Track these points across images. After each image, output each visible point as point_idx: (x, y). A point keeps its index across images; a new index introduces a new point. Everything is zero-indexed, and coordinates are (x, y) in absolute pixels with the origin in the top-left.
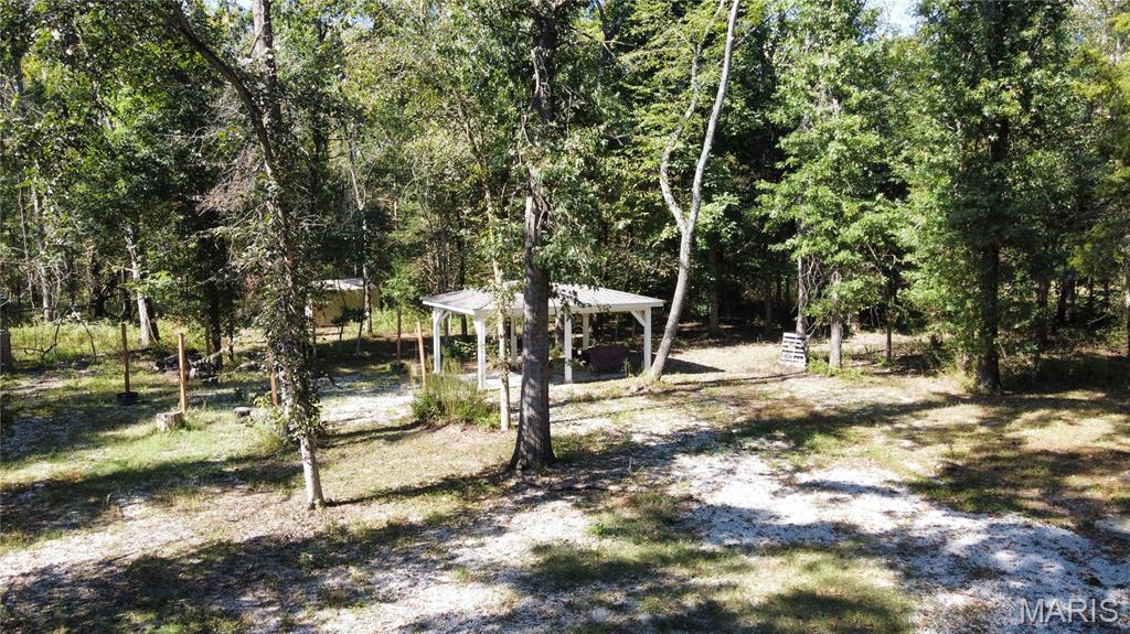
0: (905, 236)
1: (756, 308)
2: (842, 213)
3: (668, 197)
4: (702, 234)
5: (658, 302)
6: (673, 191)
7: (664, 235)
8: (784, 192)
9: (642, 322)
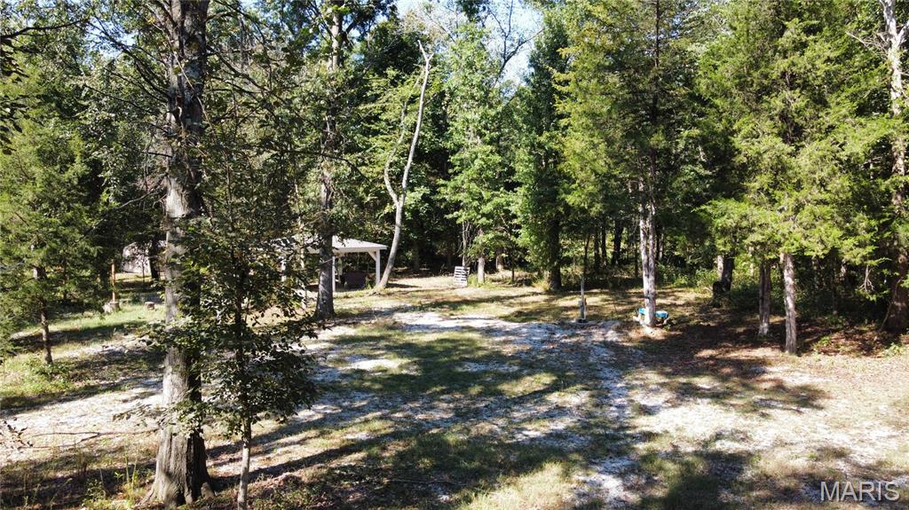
2: (482, 198)
3: (389, 187)
4: (408, 211)
7: (386, 211)
8: (452, 186)
9: (375, 258)
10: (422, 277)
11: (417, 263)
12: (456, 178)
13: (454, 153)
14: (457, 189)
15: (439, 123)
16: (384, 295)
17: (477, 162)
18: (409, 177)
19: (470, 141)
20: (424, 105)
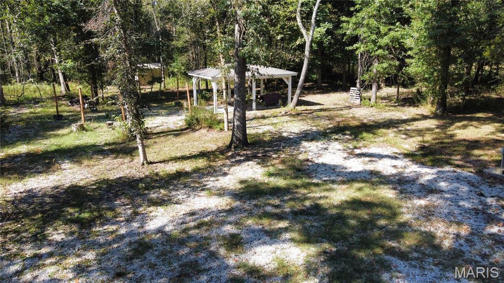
0: (409, 42)
1: (339, 76)
2: (380, 32)
3: (300, 24)
4: (315, 42)
5: (295, 73)
6: (302, 22)
7: (298, 43)
8: (354, 22)
9: (287, 83)
10: (323, 93)
11: (319, 81)
16: (294, 116)
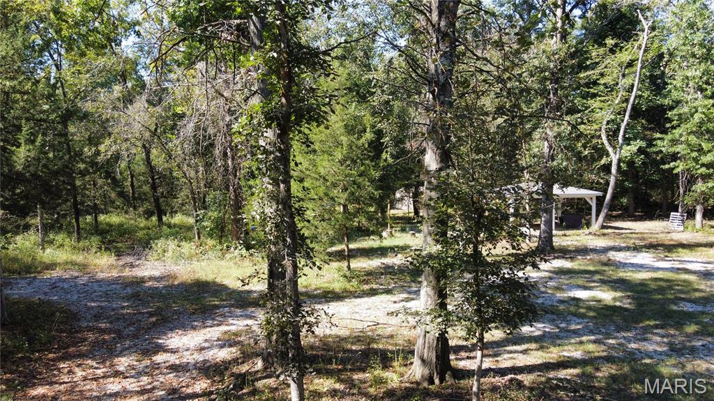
3: (606, 142)
4: (624, 162)
5: (600, 194)
6: (608, 140)
7: (603, 162)
8: (669, 139)
9: (591, 204)
10: (636, 220)
11: (631, 209)
12: (674, 131)
13: (672, 108)
14: (674, 142)
15: (657, 82)
16: (599, 235)
17: (697, 117)
18: (625, 132)
19: (689, 97)
20: (642, 68)
